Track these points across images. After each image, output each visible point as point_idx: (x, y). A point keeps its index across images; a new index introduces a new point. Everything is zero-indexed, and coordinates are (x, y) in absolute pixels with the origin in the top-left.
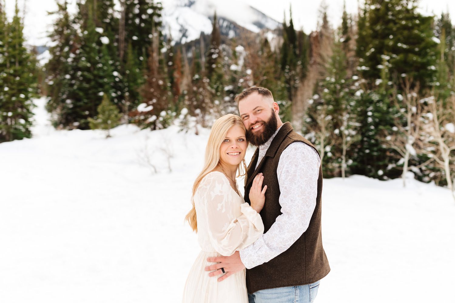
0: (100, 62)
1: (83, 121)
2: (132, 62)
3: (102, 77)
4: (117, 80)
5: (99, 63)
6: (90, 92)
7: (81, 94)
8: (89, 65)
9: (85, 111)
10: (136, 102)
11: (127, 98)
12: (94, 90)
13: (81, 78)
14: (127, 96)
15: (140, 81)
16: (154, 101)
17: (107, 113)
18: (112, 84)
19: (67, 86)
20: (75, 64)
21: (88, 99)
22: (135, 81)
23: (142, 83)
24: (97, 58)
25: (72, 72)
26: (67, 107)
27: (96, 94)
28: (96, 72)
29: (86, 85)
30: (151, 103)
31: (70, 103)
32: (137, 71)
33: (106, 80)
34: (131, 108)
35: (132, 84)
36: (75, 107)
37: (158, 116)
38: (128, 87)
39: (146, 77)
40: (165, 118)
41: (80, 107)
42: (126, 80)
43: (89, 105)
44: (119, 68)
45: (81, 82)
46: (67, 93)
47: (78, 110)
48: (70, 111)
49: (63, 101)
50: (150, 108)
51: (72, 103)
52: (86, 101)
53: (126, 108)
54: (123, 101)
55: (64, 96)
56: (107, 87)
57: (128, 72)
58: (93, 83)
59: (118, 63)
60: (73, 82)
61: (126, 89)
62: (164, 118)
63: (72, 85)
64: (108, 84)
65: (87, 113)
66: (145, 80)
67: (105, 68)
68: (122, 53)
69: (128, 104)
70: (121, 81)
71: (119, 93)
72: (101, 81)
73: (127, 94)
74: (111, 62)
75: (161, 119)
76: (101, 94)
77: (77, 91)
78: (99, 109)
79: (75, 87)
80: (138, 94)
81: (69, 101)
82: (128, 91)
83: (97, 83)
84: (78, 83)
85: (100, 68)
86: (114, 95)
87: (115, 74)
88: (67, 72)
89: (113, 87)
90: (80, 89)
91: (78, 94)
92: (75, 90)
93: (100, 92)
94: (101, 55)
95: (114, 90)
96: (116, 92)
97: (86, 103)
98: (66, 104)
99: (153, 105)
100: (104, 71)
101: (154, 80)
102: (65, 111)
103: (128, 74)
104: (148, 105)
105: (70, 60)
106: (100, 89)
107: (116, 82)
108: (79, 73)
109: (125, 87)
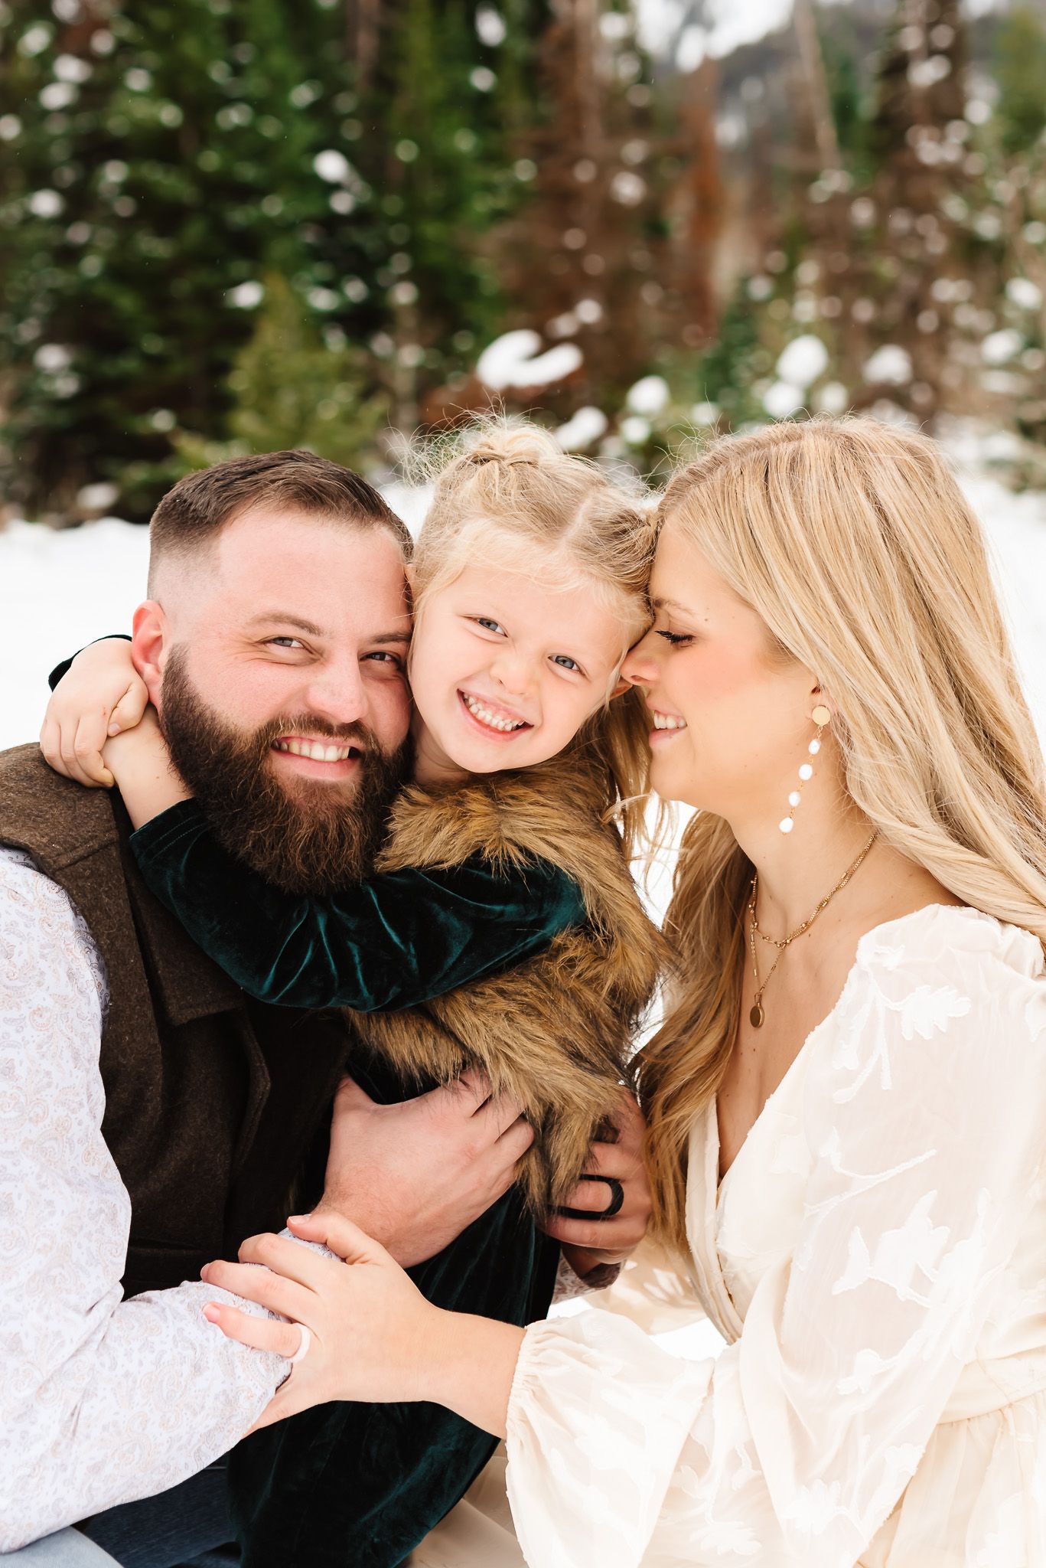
0: (237, 92)
1: (138, 474)
2: (435, 90)
3: (249, 193)
4: (342, 204)
5: (227, 101)
6: (183, 287)
7: (127, 302)
8: (169, 115)
9: (154, 412)
10: (463, 343)
11: (409, 321)
12: (203, 277)
13: (124, 207)
14: (404, 307)
15: (481, 205)
16: (589, 311)
17: (287, 402)
18: (309, 237)
19: (39, 259)
20: (84, 121)
21: (165, 330)
22: (451, 208)
23: (498, 216)
24: (218, 73)
25: (68, 175)
26: (42, 392)
27: (212, 299)
28: (211, 160)
29: (153, 247)
30: (564, 325)
31: (60, 369)
32: (465, 142)
33: (274, 207)
34: (427, 382)
35: (432, 230)
36: (93, 387)
37: (614, 413)
38: (413, 247)
39: (524, 171)
40: (661, 426)
41: (118, 386)
42: (393, 204)
43: (181, 368)
44: (352, 131)
45: (126, 225)
46: (40, 306)
47: (109, 405)
48: (62, 419)
49: (24, 357)
50: (563, 362)
51: (75, 368)
52: (153, 345)
53: (403, 383)
54: (382, 344)
55: (28, 331)
56: (280, 249)
57: (405, 152)
58: (195, 231)
59: (345, 103)
60: (79, 233)
61: (400, 263)
62: (653, 424)
63: (69, 256)
64: (286, 228)
65: (162, 421)
66: (518, 189)
67: (270, 128)
68: (366, 42)
69: (410, 356)
70: (361, 216)
71: (355, 290)
72: (239, 216)
73: (404, 295)
74: (302, 95)
75: (635, 431)
76: (247, 296)
77: (103, 290)
78: (240, 382)
79: (92, 266)
80: (470, 285)
81: (52, 357)
82: (411, 276)
83: (218, 227)
84: (106, 238)
85: (238, 131)
86: (322, 300)
87: (331, 166)
88: (39, 178)
89: (315, 254)
90: (119, 272)
91: (104, 306)
92: (91, 282)
93: (238, 282)
94: (244, 53)
95: (321, 271)
96: (331, 285)
97: (156, 361)
98: (38, 372)
99: (581, 339)
100: (262, 151)
101: (584, 174)
102: (32, 416)
103: (409, 167)
104: (548, 343)
105: (56, 97)
106: (240, 267)
107: (331, 222)
108: (114, 173)
109: (391, 249)
